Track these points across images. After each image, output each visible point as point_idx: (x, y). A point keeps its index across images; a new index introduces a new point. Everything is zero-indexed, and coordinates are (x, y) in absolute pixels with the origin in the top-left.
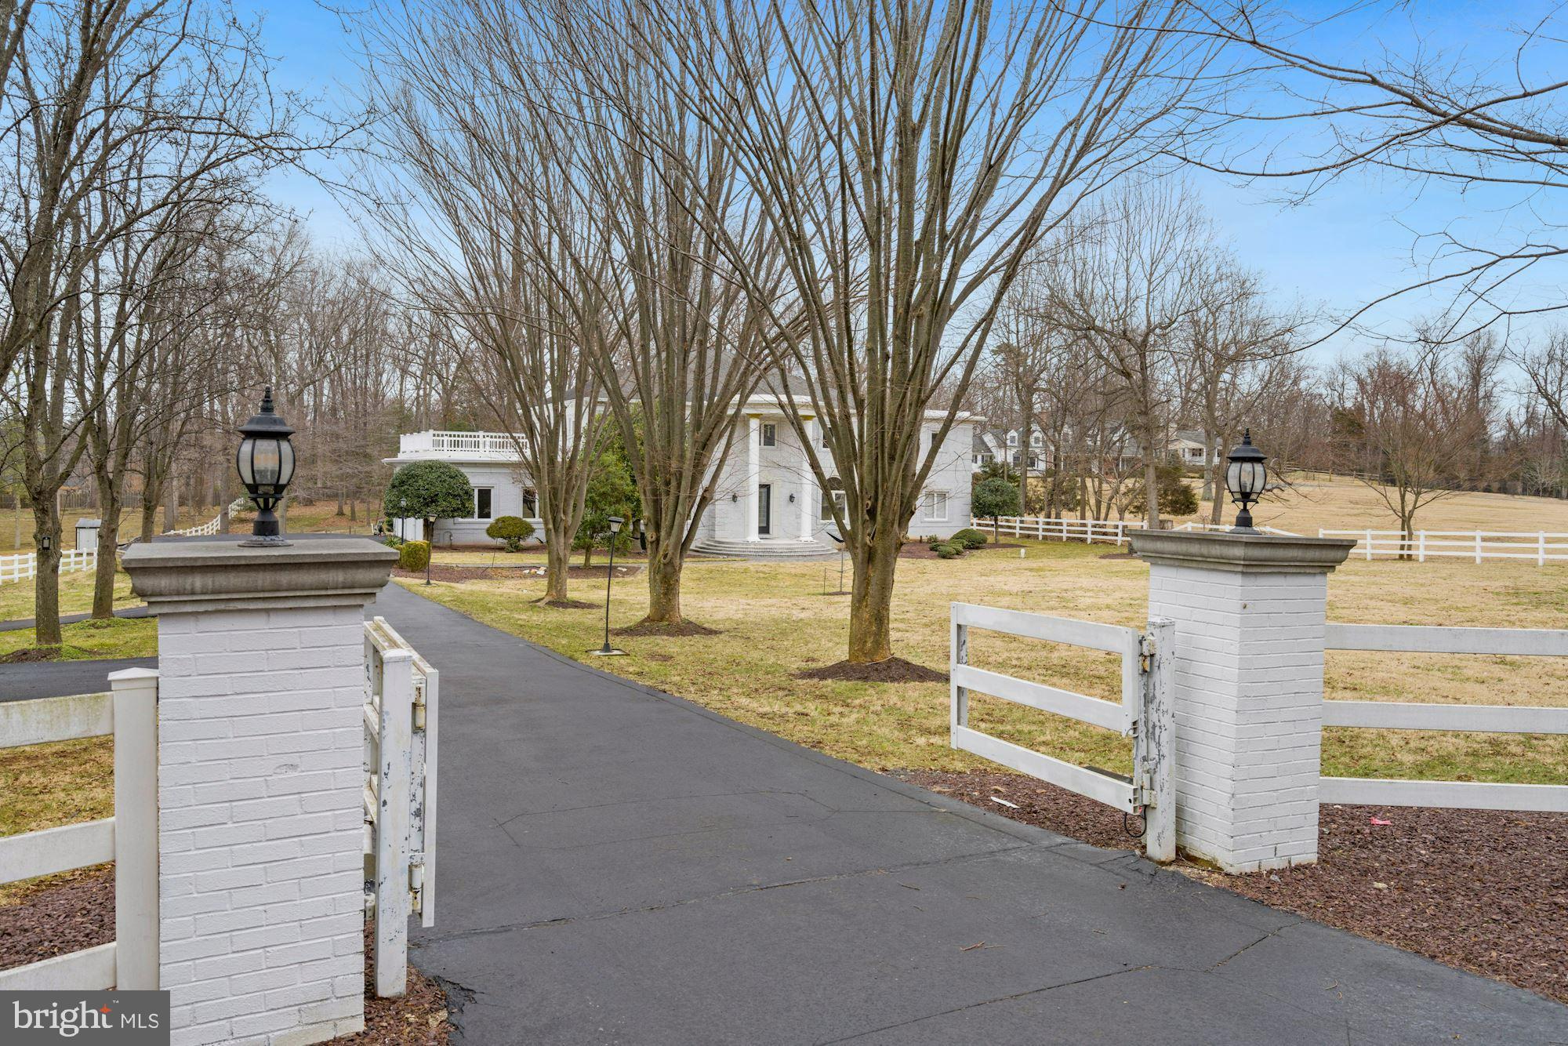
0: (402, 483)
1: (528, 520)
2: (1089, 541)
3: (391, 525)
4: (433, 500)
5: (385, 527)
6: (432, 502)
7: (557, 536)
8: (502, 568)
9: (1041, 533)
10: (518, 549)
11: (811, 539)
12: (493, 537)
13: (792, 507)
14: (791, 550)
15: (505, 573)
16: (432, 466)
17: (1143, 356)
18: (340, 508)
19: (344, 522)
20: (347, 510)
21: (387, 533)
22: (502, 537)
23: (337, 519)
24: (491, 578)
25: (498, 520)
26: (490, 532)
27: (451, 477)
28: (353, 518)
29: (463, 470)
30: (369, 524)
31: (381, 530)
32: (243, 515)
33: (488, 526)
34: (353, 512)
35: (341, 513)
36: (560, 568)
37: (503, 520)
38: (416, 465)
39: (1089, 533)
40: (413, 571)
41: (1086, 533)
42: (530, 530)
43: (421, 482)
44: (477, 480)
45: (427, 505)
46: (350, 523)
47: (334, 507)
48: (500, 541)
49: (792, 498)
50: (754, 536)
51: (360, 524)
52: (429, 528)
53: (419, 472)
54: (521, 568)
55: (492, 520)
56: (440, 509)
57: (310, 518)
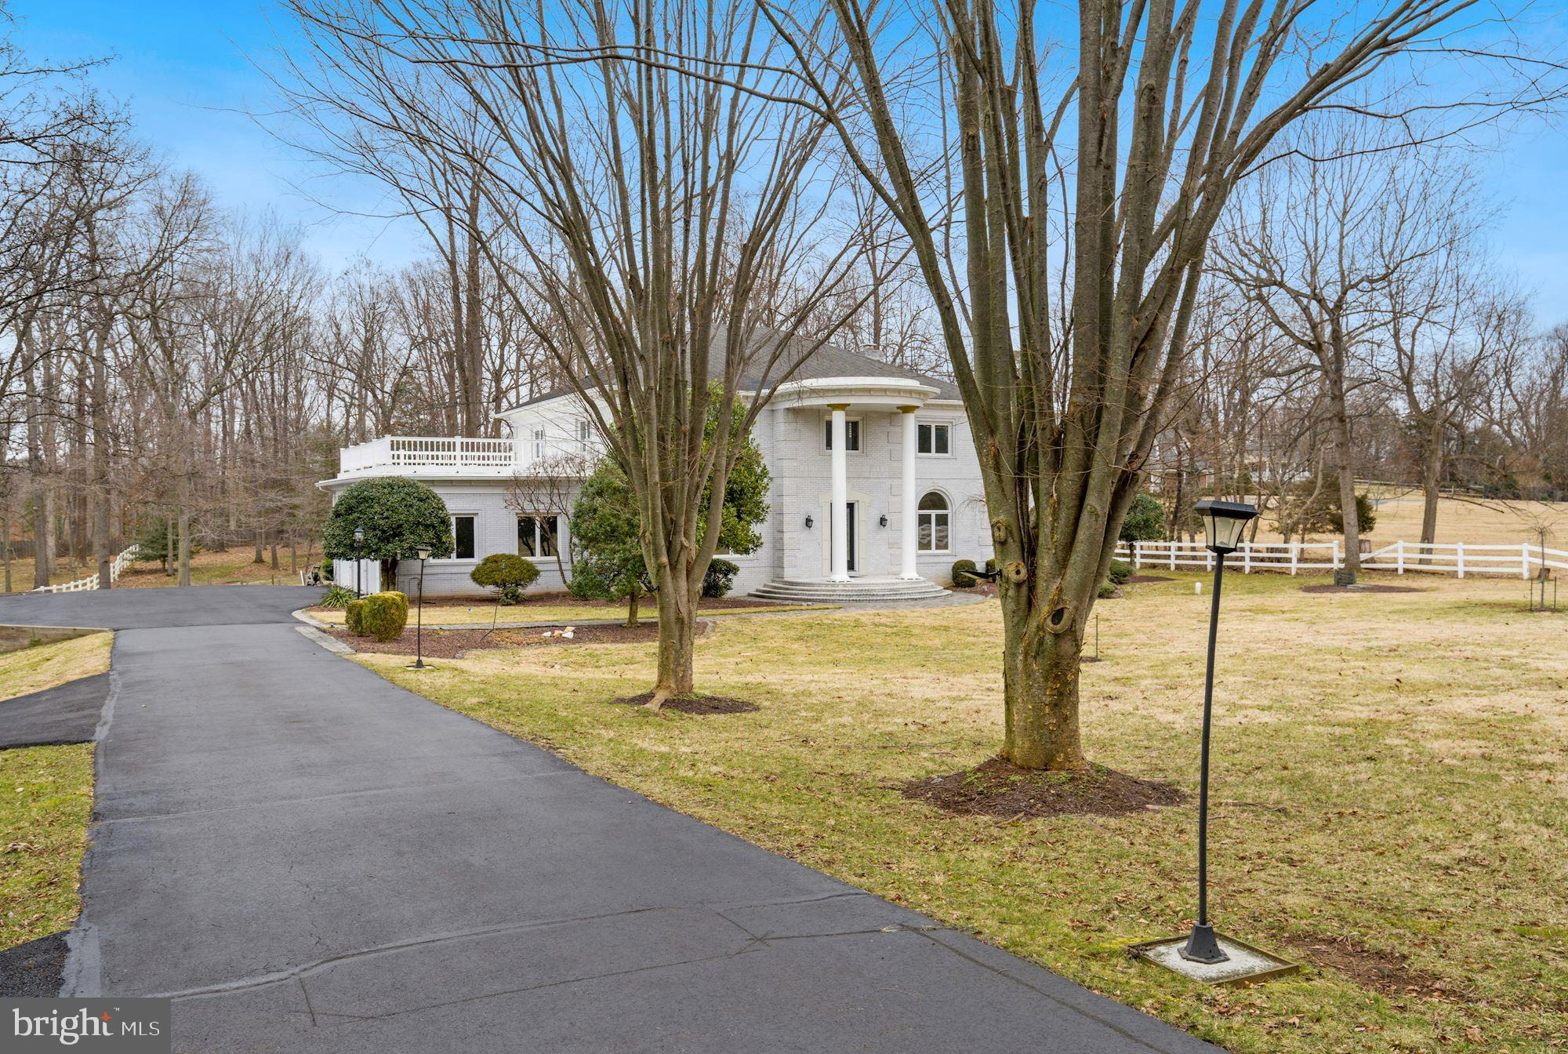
0: (350, 510)
1: (529, 559)
2: (1247, 570)
3: (330, 572)
4: (397, 533)
5: (322, 574)
6: (395, 535)
7: (675, 577)
8: (509, 630)
9: (1173, 562)
10: (518, 600)
11: (917, 576)
12: (481, 583)
13: (885, 533)
14: (896, 592)
15: (515, 637)
16: (392, 485)
17: (1335, 322)
18: (259, 554)
19: (264, 571)
20: (267, 556)
21: (326, 582)
22: (496, 584)
23: (255, 567)
24: (497, 646)
25: (487, 560)
26: (477, 577)
27: (421, 500)
28: (275, 565)
29: (438, 491)
30: (295, 573)
31: (316, 578)
32: (139, 565)
33: (473, 568)
34: (274, 558)
35: (259, 560)
36: (681, 637)
37: (494, 560)
38: (369, 484)
39: (1247, 559)
40: (381, 641)
41: (1242, 559)
42: (533, 573)
43: (377, 508)
44: (455, 505)
45: (387, 540)
46: (273, 572)
47: (250, 554)
48: (489, 590)
49: (883, 521)
50: (841, 574)
51: (284, 572)
52: (390, 573)
53: (374, 493)
54: (537, 629)
55: (477, 560)
56: (406, 546)
57: (222, 567)
